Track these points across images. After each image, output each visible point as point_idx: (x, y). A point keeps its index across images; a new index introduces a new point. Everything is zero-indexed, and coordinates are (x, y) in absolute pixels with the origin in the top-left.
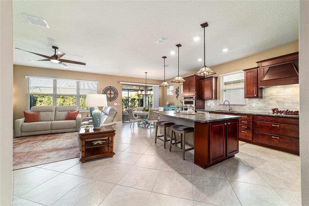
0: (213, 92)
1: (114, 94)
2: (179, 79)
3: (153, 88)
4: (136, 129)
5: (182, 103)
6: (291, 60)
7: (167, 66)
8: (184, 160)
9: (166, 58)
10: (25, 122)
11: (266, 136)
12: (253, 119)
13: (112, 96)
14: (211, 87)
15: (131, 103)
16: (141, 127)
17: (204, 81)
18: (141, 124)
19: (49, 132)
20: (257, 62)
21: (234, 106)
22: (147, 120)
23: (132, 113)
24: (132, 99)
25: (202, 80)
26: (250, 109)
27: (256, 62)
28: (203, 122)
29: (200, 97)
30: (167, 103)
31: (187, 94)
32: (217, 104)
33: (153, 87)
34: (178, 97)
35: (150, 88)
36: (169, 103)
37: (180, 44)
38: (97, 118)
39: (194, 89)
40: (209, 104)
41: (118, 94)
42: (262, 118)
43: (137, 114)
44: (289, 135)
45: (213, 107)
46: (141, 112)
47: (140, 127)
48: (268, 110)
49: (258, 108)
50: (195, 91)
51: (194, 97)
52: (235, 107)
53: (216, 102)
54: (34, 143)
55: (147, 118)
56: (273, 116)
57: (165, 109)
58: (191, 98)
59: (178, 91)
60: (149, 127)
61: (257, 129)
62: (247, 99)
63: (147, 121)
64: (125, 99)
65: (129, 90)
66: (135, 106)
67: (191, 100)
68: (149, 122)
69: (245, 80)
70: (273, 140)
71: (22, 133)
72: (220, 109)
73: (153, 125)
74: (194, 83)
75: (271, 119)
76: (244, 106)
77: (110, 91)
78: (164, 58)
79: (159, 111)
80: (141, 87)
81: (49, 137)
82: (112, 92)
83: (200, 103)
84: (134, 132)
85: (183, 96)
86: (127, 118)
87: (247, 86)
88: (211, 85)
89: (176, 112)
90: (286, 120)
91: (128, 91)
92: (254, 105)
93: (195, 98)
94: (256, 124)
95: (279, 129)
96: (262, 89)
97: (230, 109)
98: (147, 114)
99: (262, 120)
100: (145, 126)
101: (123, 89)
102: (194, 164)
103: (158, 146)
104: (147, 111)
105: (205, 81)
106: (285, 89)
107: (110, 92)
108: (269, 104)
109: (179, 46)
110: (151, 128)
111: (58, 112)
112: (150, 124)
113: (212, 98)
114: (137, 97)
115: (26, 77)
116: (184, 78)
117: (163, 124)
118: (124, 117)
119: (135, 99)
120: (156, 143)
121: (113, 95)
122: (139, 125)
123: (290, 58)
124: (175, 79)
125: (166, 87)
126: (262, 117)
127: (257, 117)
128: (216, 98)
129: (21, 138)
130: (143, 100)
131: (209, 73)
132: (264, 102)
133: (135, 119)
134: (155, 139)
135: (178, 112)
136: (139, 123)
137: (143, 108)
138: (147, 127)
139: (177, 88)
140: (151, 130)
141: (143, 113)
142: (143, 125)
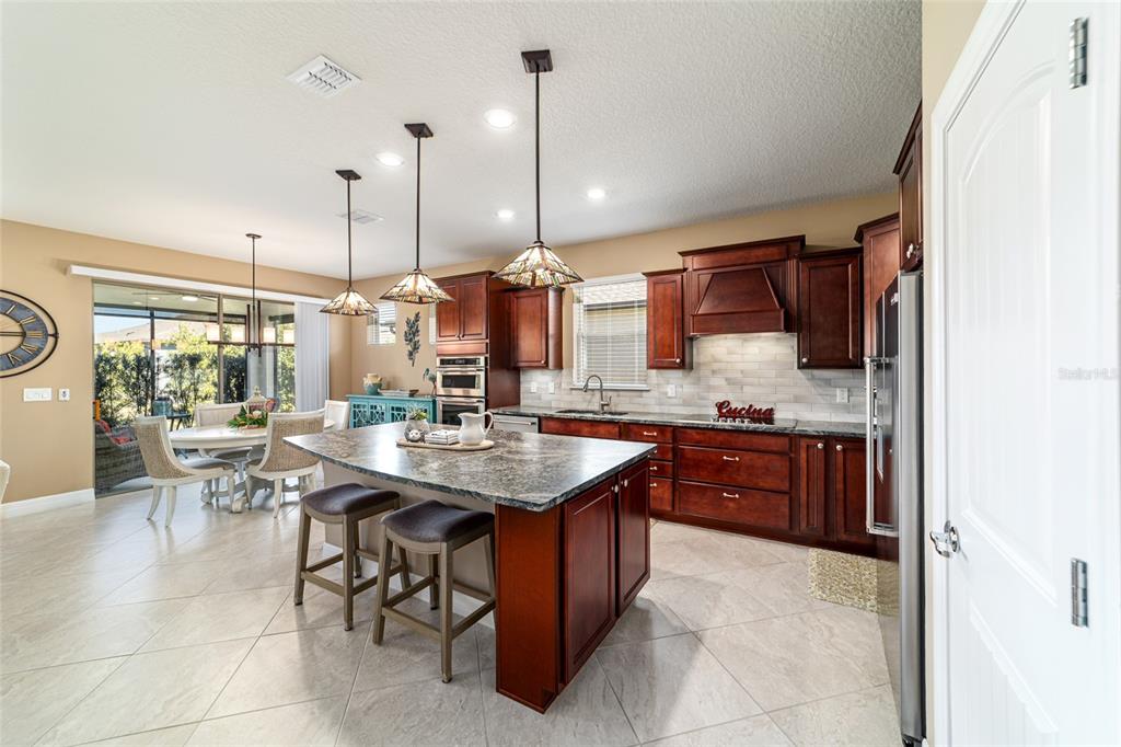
0: (551, 343)
1: (23, 335)
2: (418, 287)
3: (295, 310)
4: (191, 526)
5: (434, 379)
6: (762, 259)
7: (363, 219)
8: (449, 686)
9: (357, 177)
11: (709, 493)
12: (675, 440)
13: (7, 345)
14: (544, 323)
15: (169, 380)
16: (227, 509)
17: (517, 298)
18: (226, 494)
20: (683, 254)
21: (615, 393)
22: (257, 471)
24: (177, 359)
25: (511, 294)
26: (661, 404)
27: (680, 253)
28: (542, 509)
29: (505, 358)
30: (368, 381)
31: (453, 346)
32: (563, 386)
33: (296, 304)
34: (417, 356)
35: (281, 310)
36: (377, 381)
37: (424, 125)
39: (480, 328)
40: (534, 386)
41: (56, 336)
42: (697, 437)
43: (199, 446)
44: (761, 484)
45: (549, 397)
46: (228, 433)
47: (221, 509)
48: (705, 406)
49: (681, 402)
50: (484, 336)
51: (482, 359)
52: (618, 396)
53: (558, 380)
55: (258, 461)
56: (724, 430)
57: (358, 406)
58: (468, 362)
59: (418, 331)
60: (273, 502)
61: (685, 472)
62: (654, 371)
64: (131, 358)
65: (156, 313)
66: (196, 390)
67: (470, 370)
68: (271, 480)
69: (648, 301)
70: (726, 503)
72: (571, 402)
73: (297, 488)
74: (481, 304)
75: (720, 438)
76: (644, 394)
78: (349, 179)
80: (224, 301)
83: (504, 380)
85: (438, 355)
87: (655, 328)
88: (544, 315)
89: (404, 441)
90: (756, 439)
91: (152, 317)
92: (671, 390)
93: (486, 364)
94: (683, 457)
95: (738, 469)
96: (692, 339)
97: (603, 405)
98: (256, 443)
99: (698, 443)
100: (248, 501)
101: (96, 305)
102: (497, 697)
103: (311, 620)
104: (261, 423)
105: (522, 300)
106: (746, 344)
108: (710, 388)
109: (419, 131)
110: (284, 505)
112: (278, 487)
113: (547, 362)
116: (440, 282)
117: (338, 504)
118: (106, 463)
119: (194, 360)
120: (299, 603)
121: (16, 341)
122: (211, 495)
123: (760, 252)
124: (402, 283)
125: (357, 314)
126: (698, 433)
127: (685, 433)
128: (559, 366)
131: (553, 275)
132: (698, 381)
133: (178, 474)
134: (294, 582)
135: (416, 441)
136: (214, 489)
137: (238, 411)
138: (259, 504)
139: (413, 319)
140: (280, 517)
141: (239, 435)
142: (237, 496)
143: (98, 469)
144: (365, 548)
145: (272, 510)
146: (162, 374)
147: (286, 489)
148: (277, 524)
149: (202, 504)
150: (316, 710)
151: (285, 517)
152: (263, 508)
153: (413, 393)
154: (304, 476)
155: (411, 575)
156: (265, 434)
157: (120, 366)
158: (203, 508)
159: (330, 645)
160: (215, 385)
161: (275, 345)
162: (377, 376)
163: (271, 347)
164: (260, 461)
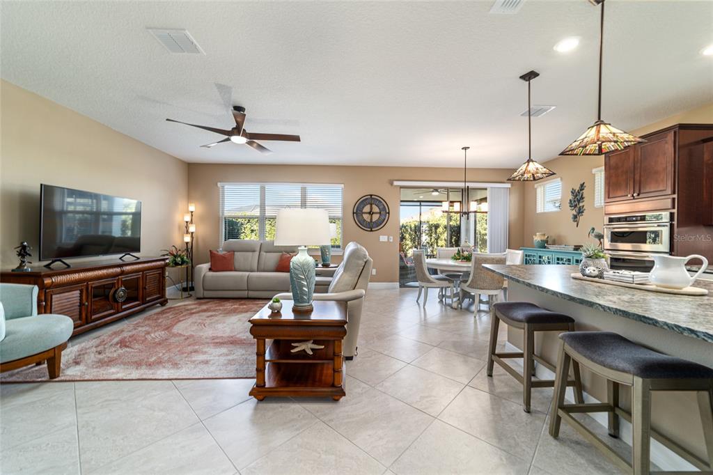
1: (380, 213)
3: (488, 194)
4: (434, 309)
7: (540, 111)
9: (536, 75)
10: (210, 270)
13: (375, 217)
15: (427, 237)
16: (450, 306)
18: (449, 297)
19: (244, 294)
22: (465, 287)
23: (421, 263)
24: (430, 227)
30: (538, 238)
31: (626, 207)
33: (488, 190)
34: (581, 218)
35: (480, 195)
36: (545, 238)
38: (302, 279)
41: (389, 213)
43: (438, 268)
46: (451, 262)
47: (447, 305)
51: (666, 214)
54: (211, 316)
55: (466, 281)
57: (529, 256)
59: (583, 198)
60: (473, 308)
63: (468, 290)
64: (413, 226)
65: (422, 203)
66: (437, 242)
68: (473, 294)
71: (205, 292)
73: (487, 303)
77: (371, 204)
78: (529, 80)
79: (508, 263)
80: (451, 193)
81: (242, 304)
82: (376, 209)
84: (428, 317)
85: (606, 214)
86: (412, 275)
91: (420, 205)
93: (672, 220)
98: (465, 269)
100: (460, 304)
101: (401, 201)
103: (498, 390)
104: (468, 259)
107: (371, 208)
110: (480, 311)
111: (263, 254)
112: (477, 300)
114: (444, 222)
115: (219, 184)
117: (520, 314)
118: (404, 272)
119: (437, 227)
120: (490, 375)
121: (378, 215)
122: (442, 297)
129: (203, 301)
130: (459, 227)
133: (429, 281)
134: (487, 360)
135: (595, 277)
136: (444, 293)
137: (457, 252)
138: (466, 307)
139: (577, 188)
140: (477, 318)
141: (457, 264)
142: (455, 300)
143: (401, 275)
144: (539, 355)
145: (473, 312)
146: (424, 235)
147: (481, 302)
148: (475, 321)
149: (439, 300)
150: (504, 459)
151: (480, 318)
152: (468, 310)
153: (577, 248)
154: (492, 295)
155: (585, 394)
156: (470, 265)
157: (409, 230)
158: (439, 302)
159: (512, 415)
160: (445, 240)
161: (475, 212)
162: (544, 235)
163: (473, 214)
164: (467, 281)
